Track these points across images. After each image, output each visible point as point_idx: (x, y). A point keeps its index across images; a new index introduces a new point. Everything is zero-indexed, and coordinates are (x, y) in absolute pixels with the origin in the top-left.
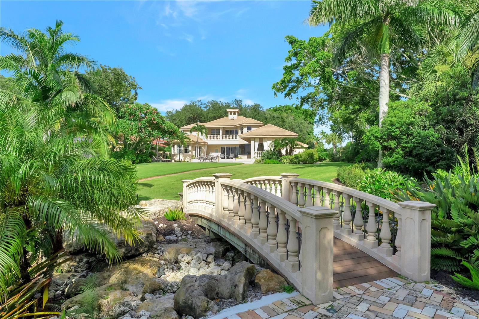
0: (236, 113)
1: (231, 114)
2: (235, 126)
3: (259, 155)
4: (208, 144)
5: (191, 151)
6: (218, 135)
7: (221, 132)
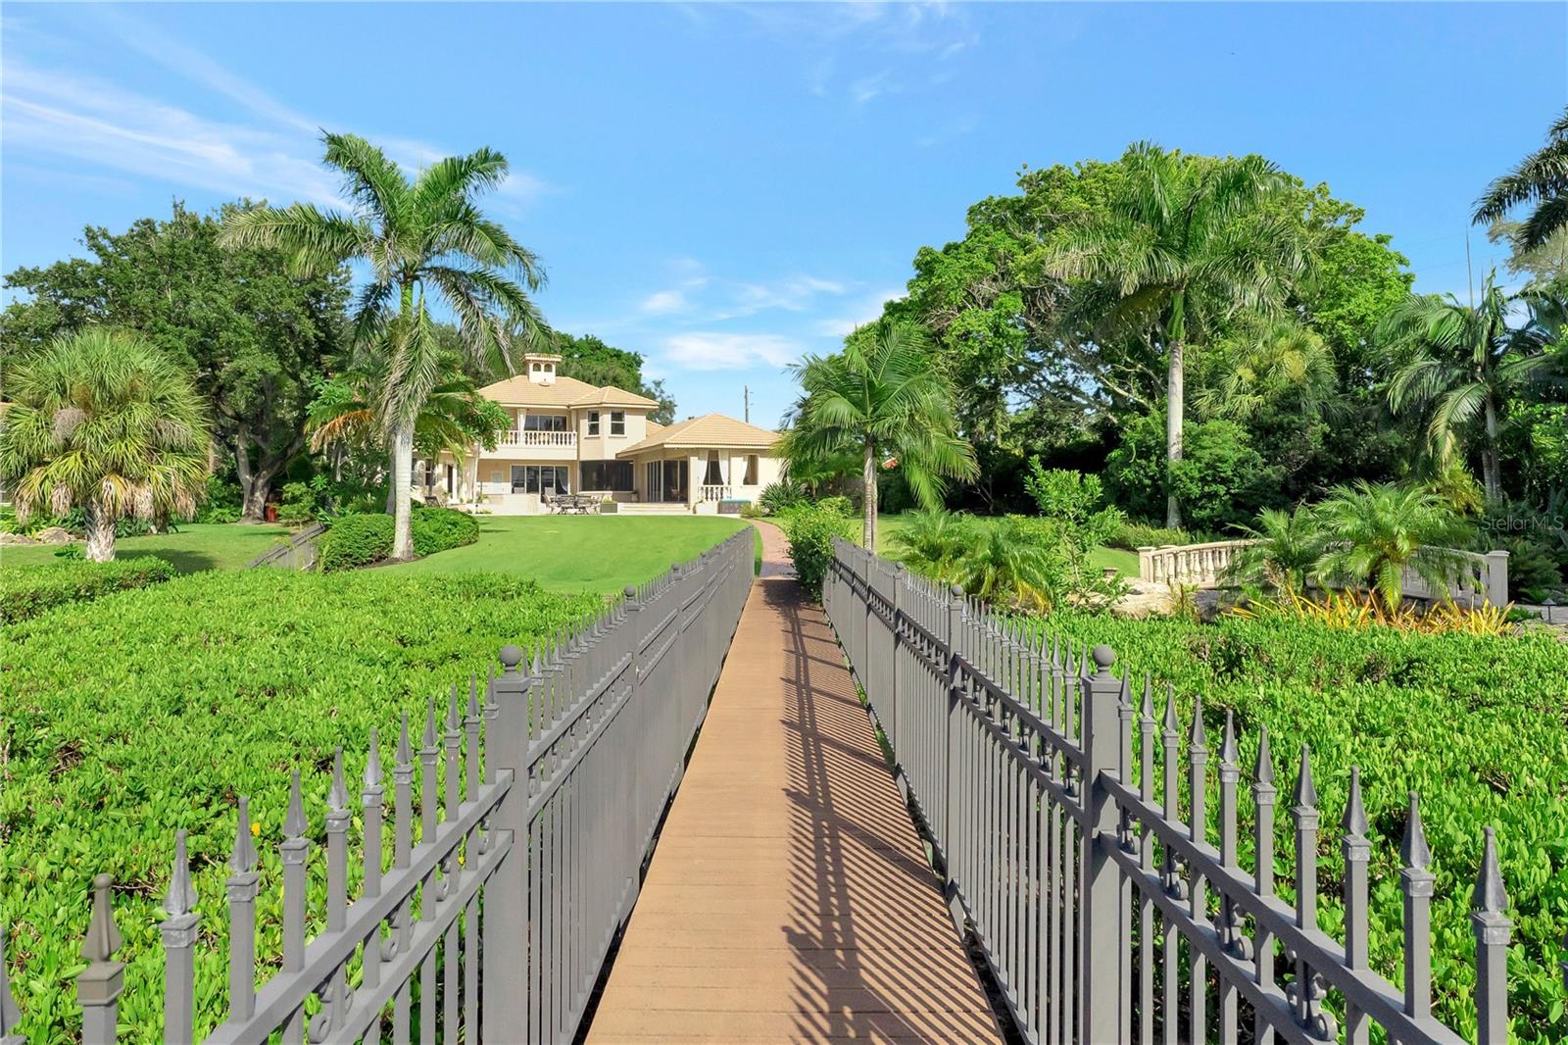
0: (554, 367)
1: (536, 367)
2: (569, 406)
3: (709, 496)
6: (514, 432)
7: (521, 422)
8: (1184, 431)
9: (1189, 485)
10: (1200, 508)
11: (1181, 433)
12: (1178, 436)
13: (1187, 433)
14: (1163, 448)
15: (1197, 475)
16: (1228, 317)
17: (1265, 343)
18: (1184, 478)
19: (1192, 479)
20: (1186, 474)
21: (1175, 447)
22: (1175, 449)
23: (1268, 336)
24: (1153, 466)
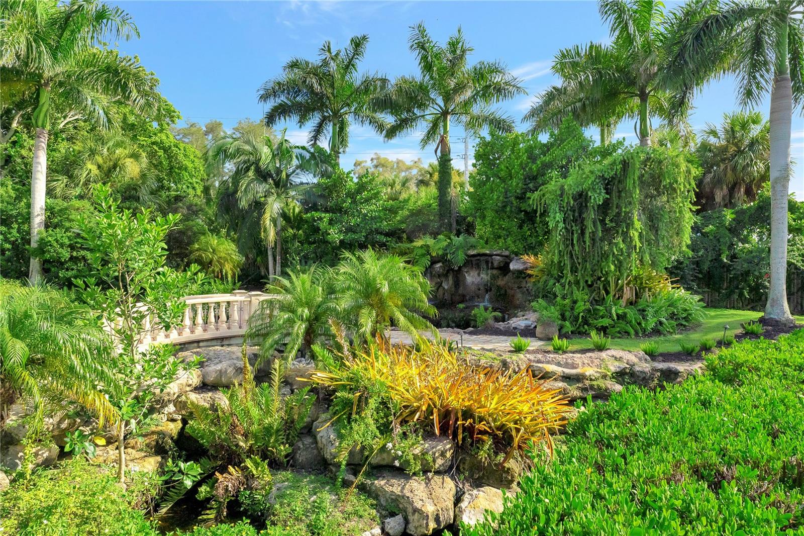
8: (46, 206)
9: (60, 250)
10: (67, 270)
11: (44, 207)
12: (41, 209)
13: (49, 209)
14: (28, 218)
15: (67, 242)
16: (61, 126)
17: (108, 149)
18: (55, 244)
19: (62, 245)
20: (57, 241)
21: (39, 218)
22: (38, 219)
23: (111, 144)
24: (14, 232)
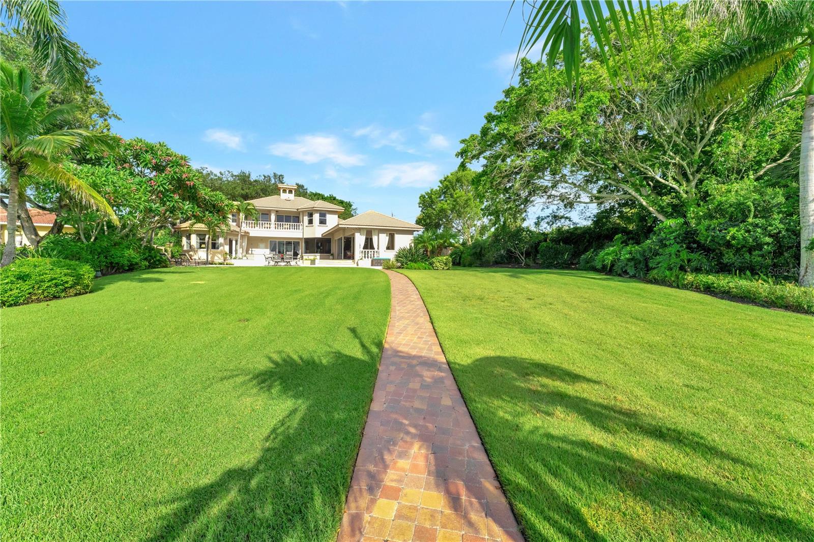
0: (293, 191)
1: (284, 191)
2: (298, 209)
3: (366, 256)
4: (250, 235)
5: (222, 245)
6: (269, 222)
7: (273, 217)
